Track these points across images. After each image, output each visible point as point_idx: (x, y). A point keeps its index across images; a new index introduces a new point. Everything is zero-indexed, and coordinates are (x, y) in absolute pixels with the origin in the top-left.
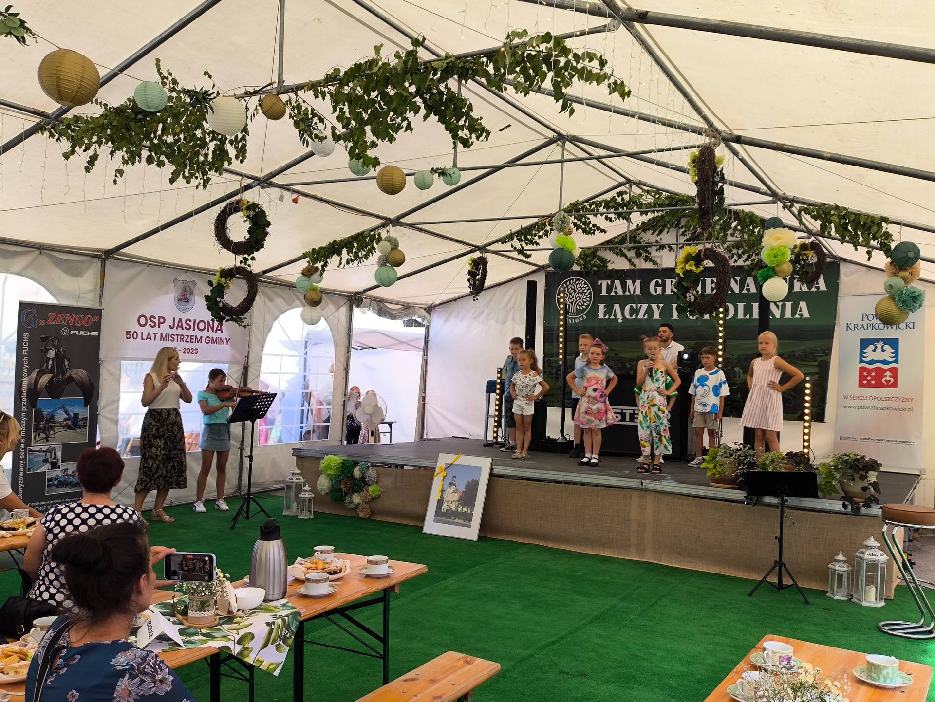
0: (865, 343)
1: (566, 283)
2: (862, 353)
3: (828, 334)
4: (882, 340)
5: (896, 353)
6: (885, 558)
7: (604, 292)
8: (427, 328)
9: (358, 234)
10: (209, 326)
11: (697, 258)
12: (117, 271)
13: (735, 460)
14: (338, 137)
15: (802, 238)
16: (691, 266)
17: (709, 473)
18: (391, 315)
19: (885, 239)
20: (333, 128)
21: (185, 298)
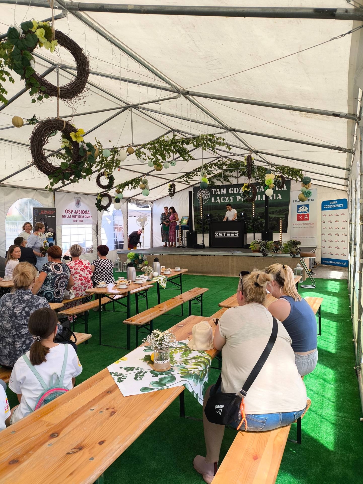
0: (299, 206)
1: (200, 191)
2: (298, 210)
3: (287, 204)
4: (304, 205)
5: (308, 209)
6: (302, 269)
7: (214, 193)
8: (152, 209)
9: (135, 179)
10: (85, 212)
11: (248, 187)
12: (58, 196)
13: (260, 245)
14: (149, 159)
15: (278, 174)
16: (246, 189)
17: (252, 249)
18: (140, 205)
19: (301, 176)
20: (148, 156)
21: (78, 203)
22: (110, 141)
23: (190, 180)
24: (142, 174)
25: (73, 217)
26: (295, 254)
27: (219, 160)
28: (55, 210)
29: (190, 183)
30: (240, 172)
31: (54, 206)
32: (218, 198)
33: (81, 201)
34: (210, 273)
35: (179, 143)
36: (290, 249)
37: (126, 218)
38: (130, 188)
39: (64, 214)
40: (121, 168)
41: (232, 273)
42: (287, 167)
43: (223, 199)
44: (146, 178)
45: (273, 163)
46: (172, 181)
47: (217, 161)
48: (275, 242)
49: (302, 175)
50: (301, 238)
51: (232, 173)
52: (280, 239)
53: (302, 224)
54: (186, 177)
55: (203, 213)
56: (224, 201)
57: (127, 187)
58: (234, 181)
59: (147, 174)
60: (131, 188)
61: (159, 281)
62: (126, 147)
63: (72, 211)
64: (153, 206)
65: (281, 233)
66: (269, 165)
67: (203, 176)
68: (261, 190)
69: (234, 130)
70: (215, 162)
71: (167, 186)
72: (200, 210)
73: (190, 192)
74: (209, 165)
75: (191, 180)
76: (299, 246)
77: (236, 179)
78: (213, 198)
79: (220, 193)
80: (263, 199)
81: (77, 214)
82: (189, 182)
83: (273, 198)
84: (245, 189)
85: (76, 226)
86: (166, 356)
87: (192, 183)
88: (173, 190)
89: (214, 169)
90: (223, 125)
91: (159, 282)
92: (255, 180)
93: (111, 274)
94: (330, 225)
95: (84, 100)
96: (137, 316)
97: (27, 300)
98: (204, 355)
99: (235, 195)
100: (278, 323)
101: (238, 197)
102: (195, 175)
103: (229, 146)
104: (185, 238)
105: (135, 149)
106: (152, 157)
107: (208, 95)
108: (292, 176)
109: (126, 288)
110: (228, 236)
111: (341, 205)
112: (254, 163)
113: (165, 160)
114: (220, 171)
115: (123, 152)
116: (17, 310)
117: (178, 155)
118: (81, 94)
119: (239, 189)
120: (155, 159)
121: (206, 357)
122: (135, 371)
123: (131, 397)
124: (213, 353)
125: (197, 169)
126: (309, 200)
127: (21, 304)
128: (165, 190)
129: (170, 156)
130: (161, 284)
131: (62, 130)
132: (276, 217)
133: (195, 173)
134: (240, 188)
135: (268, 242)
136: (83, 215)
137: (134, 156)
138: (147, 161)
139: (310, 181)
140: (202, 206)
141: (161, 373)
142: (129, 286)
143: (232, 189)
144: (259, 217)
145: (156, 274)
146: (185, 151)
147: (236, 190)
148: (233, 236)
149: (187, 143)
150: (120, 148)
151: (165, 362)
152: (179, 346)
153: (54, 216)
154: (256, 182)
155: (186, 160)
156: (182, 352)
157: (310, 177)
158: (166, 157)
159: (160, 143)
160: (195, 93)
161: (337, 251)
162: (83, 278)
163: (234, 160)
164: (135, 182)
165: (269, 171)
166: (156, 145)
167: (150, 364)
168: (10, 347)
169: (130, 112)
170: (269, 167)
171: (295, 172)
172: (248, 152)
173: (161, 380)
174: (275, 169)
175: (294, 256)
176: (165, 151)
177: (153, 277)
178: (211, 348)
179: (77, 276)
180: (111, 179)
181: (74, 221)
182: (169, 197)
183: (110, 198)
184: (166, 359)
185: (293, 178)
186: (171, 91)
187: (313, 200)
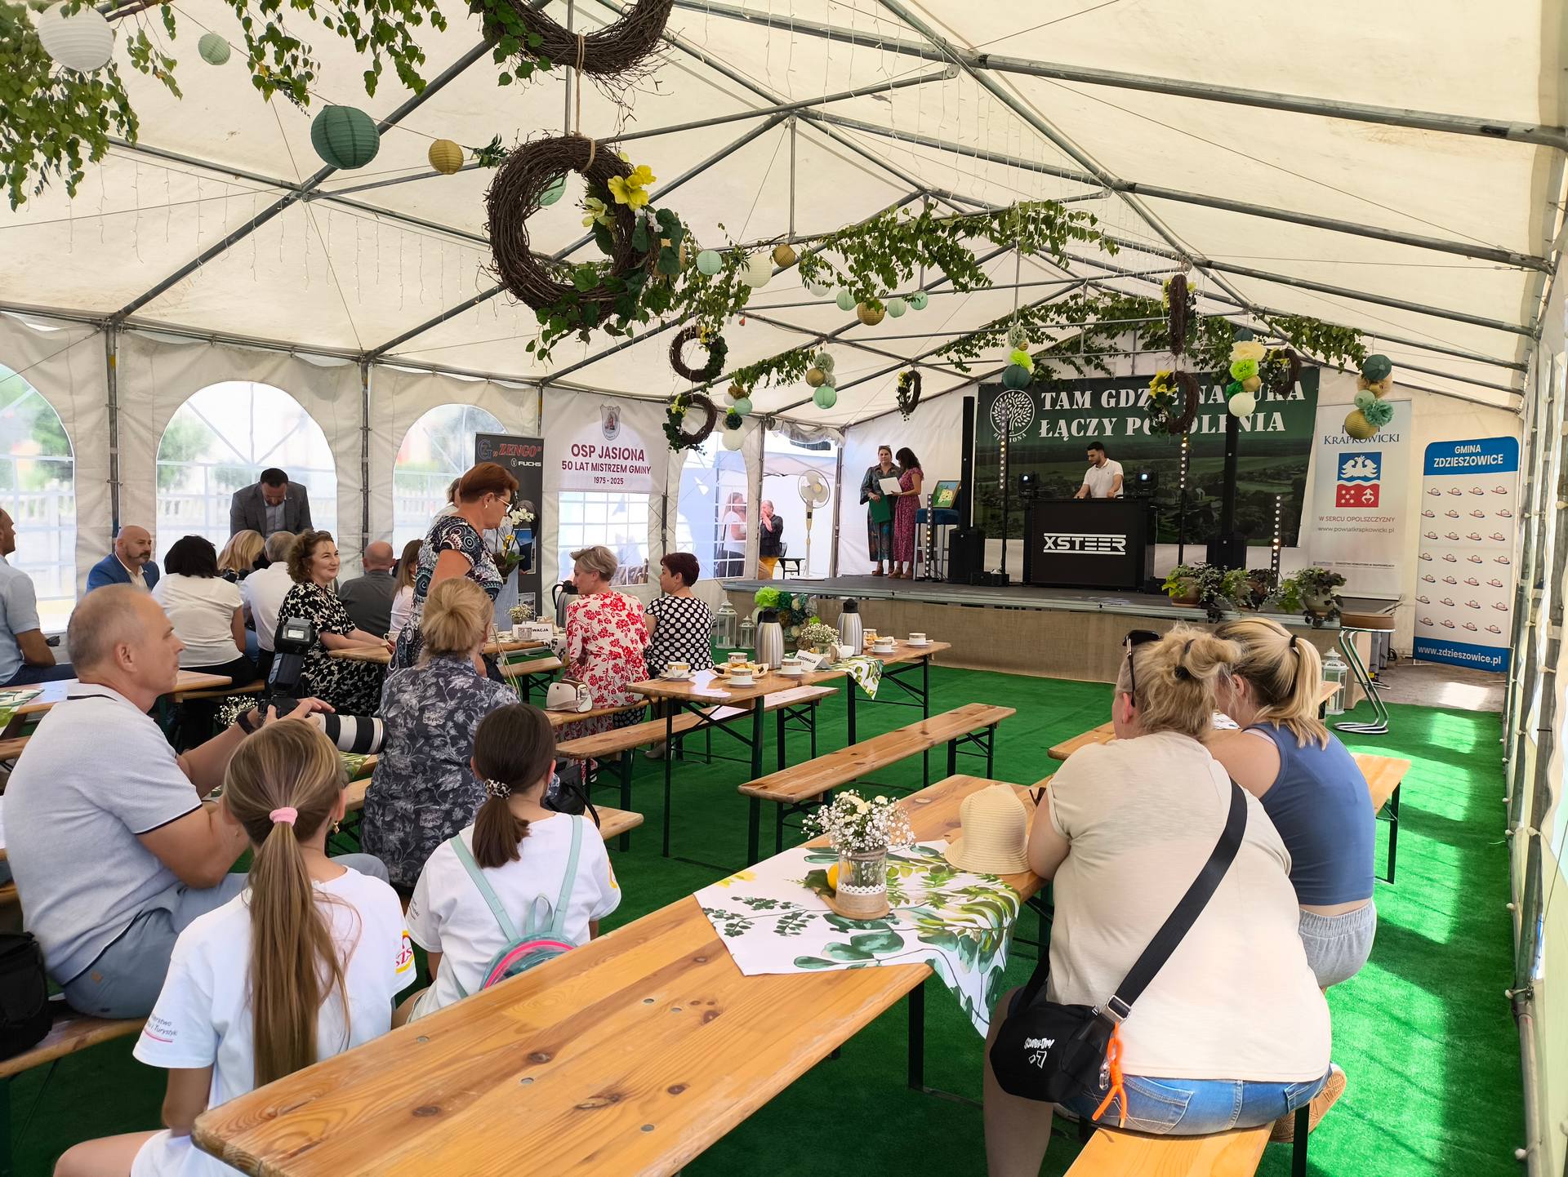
0: (1344, 458)
1: (1003, 397)
2: (1341, 469)
3: (1305, 448)
4: (1363, 454)
5: (1378, 468)
6: (1345, 668)
7: (1048, 406)
8: (840, 451)
9: (790, 352)
10: (632, 454)
11: (1169, 381)
12: (552, 400)
13: (1199, 581)
14: (843, 283)
15: (1276, 344)
16: (1163, 389)
17: (1171, 594)
18: (804, 438)
19: (1357, 353)
20: (839, 274)
21: (611, 426)
22: (720, 225)
23: (969, 359)
24: (814, 338)
25: (595, 467)
26: (1320, 617)
27: (1072, 292)
28: (540, 443)
29: (969, 370)
30: (1142, 337)
31: (539, 433)
32: (1062, 423)
33: (620, 418)
34: (1022, 666)
35: (943, 232)
36: (1304, 598)
37: (756, 477)
38: (773, 382)
39: (570, 458)
40: (750, 316)
41: (1098, 670)
42: (1309, 319)
43: (1080, 427)
44: (828, 348)
45: (1262, 305)
46: (909, 362)
47: (1066, 296)
48: (1254, 572)
49: (1360, 348)
50: (1347, 567)
51: (1116, 340)
52: (1273, 565)
53: (1353, 518)
54: (957, 352)
55: (1007, 471)
56: (1082, 434)
57: (763, 378)
58: (1120, 368)
59: (832, 338)
60: (778, 383)
61: (856, 671)
62: (769, 243)
63: (592, 449)
64: (844, 445)
65: (1276, 548)
66: (1245, 313)
67: (1015, 344)
68: (1215, 400)
69: (1132, 188)
70: (1059, 300)
71: (894, 380)
72: (999, 459)
73: (968, 402)
74: (1039, 310)
75: (974, 359)
76: (1337, 591)
77: (1129, 361)
78: (1044, 423)
79: (1071, 404)
80: (1217, 429)
81: (607, 461)
82: (968, 366)
83: (1254, 425)
84: (1159, 390)
85: (602, 496)
86: (875, 873)
87: (977, 371)
88: (911, 393)
89: (1054, 323)
90: (1095, 172)
91: (855, 676)
92: (1196, 364)
93: (706, 645)
94: (1452, 526)
95: (657, 76)
96: (782, 775)
97: (462, 689)
98: (996, 886)
99: (1120, 414)
100: (1248, 801)
101: (1130, 420)
102: (987, 344)
103: (1111, 245)
104: (944, 549)
105: (798, 249)
106: (849, 276)
107: (1051, 67)
108: (1327, 352)
109: (751, 687)
110: (1088, 551)
111: (1494, 459)
112: (1195, 303)
113: (895, 287)
114: (1074, 331)
115: (761, 260)
116: (432, 719)
117: (936, 272)
118: (647, 59)
119: (1136, 392)
120: (860, 285)
121: (1000, 893)
122: (777, 909)
123: (766, 978)
124: (1024, 884)
125: (995, 323)
126: (1381, 439)
127: (444, 701)
128: (886, 393)
129: (910, 274)
130: (861, 684)
131: (585, 169)
132: (1262, 492)
133: (990, 337)
135: (1227, 574)
136: (622, 462)
137: (793, 273)
138: (836, 291)
139: (1388, 371)
140: (1007, 446)
141: (859, 924)
142: (760, 681)
143: (1114, 392)
144: (1199, 490)
145: (846, 651)
146: (961, 259)
147: (1126, 398)
148: (1107, 552)
149: (971, 232)
150: (751, 247)
151: (871, 893)
152: (917, 855)
153: (538, 464)
154: (1197, 370)
155: (964, 288)
156: (927, 874)
157: (1392, 358)
158: (899, 279)
159: (880, 231)
160: (1008, 61)
161: (1473, 616)
162: (620, 651)
163: (1124, 297)
164: (790, 362)
165: (1247, 334)
166: (867, 237)
167: (825, 897)
168: (404, 827)
169: (788, 130)
170: (1247, 321)
171: (1338, 339)
172: (1176, 264)
173: (857, 941)
174: (1267, 329)
175: (1318, 625)
176: (894, 258)
177: (837, 660)
178: (1019, 869)
179: (605, 643)
180: (718, 350)
181: (597, 480)
182: (900, 416)
183: (711, 410)
184: (874, 884)
185: (1327, 358)
186: (927, 56)
187: (1395, 438)
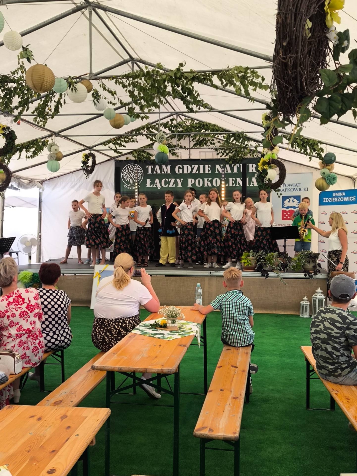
0: (284, 198)
1: (127, 167)
2: (283, 203)
4: (293, 196)
5: (299, 203)
7: (150, 172)
9: (33, 140)
13: (255, 258)
24: (48, 134)
26: (311, 273)
27: (171, 117)
30: (193, 140)
32: (157, 180)
43: (166, 183)
44: (55, 140)
46: (88, 148)
47: (168, 119)
49: (321, 150)
51: (181, 141)
54: (114, 144)
56: (167, 186)
57: (17, 154)
58: (183, 155)
59: (57, 134)
60: (27, 157)
62: (75, 77)
64: (43, 190)
67: (160, 142)
70: (165, 121)
71: (80, 157)
75: (122, 148)
76: (318, 261)
77: (187, 151)
78: (148, 180)
79: (161, 171)
82: (121, 151)
88: (90, 163)
92: (217, 154)
99: (185, 177)
101: (189, 180)
102: (129, 141)
111: (352, 199)
119: (191, 167)
125: (133, 131)
126: (300, 190)
134: (193, 166)
139: (335, 159)
143: (181, 166)
146: (193, 95)
147: (187, 169)
149: (201, 82)
157: (336, 154)
163: (196, 121)
164: (35, 146)
171: (311, 145)
175: (312, 277)
180: (11, 137)
187: (306, 189)
